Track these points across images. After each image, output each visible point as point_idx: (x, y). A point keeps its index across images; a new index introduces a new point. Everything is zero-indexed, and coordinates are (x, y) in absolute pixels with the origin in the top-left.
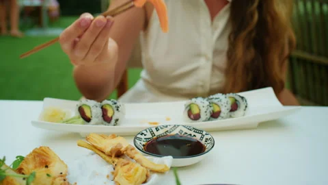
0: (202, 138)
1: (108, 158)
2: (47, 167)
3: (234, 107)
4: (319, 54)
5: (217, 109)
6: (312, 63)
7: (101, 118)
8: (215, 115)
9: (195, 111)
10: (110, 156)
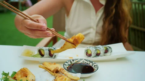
0: (93, 65)
1: (52, 73)
2: (26, 77)
3: (106, 51)
4: (141, 27)
5: (99, 52)
6: (138, 30)
7: (48, 55)
8: (98, 55)
9: (89, 53)
10: (53, 72)
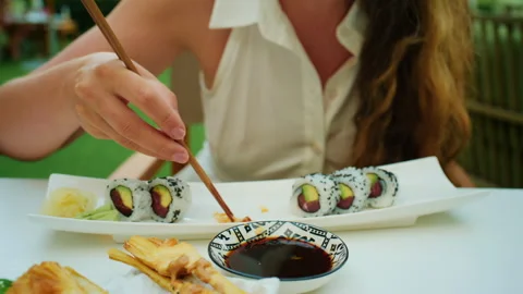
0: (326, 243)
1: (164, 282)
4: (494, 104)
5: (347, 194)
7: (149, 209)
8: (344, 204)
9: (311, 196)
10: (168, 277)
